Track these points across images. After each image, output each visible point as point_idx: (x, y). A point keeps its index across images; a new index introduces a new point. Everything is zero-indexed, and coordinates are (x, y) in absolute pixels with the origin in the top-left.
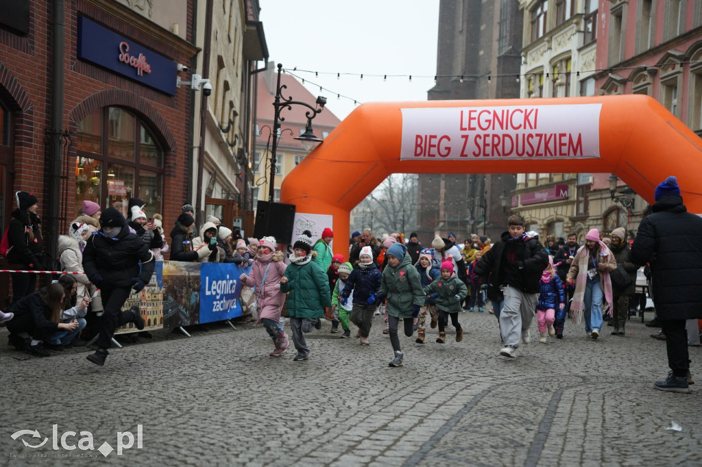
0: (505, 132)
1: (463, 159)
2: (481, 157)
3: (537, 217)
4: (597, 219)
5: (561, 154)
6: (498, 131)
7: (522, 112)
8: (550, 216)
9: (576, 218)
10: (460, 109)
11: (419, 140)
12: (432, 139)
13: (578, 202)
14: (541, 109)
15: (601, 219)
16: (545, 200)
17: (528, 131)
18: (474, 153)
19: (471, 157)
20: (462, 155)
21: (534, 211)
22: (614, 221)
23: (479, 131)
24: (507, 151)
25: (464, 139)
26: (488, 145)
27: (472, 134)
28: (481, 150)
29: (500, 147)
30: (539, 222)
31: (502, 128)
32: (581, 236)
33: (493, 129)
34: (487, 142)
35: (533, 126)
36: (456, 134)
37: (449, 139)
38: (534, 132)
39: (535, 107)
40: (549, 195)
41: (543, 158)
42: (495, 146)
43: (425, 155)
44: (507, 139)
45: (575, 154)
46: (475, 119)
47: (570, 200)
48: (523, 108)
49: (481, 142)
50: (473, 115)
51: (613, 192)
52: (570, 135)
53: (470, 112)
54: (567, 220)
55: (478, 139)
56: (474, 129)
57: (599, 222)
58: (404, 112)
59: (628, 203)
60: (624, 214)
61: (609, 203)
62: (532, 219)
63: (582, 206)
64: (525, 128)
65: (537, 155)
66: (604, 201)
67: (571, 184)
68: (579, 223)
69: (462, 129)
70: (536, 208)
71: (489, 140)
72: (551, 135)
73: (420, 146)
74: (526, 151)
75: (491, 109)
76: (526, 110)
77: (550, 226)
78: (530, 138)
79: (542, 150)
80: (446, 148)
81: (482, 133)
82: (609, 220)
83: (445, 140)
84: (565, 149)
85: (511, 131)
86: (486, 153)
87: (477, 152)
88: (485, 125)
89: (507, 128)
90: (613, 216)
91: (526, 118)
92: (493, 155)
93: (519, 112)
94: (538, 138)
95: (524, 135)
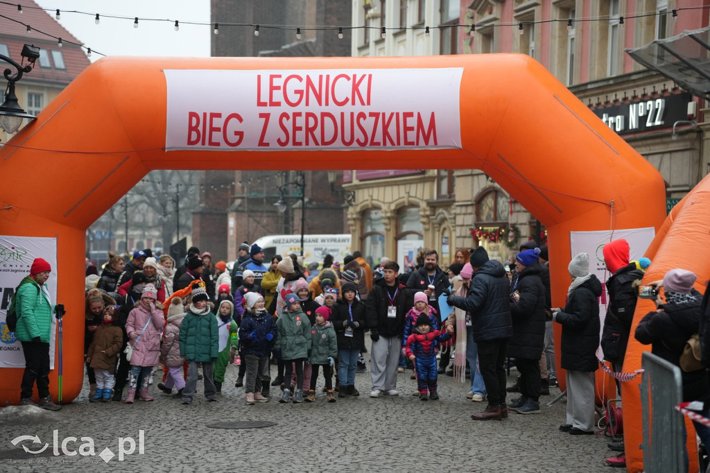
0: (324, 109)
1: (263, 149)
2: (290, 146)
3: (381, 199)
4: (467, 206)
5: (406, 143)
6: (314, 107)
7: (348, 78)
8: (399, 198)
9: (436, 202)
10: (255, 73)
11: (194, 120)
12: (214, 119)
13: (440, 178)
14: (376, 73)
15: (472, 205)
17: (358, 108)
18: (279, 141)
19: (274, 146)
20: (261, 143)
21: (376, 190)
22: (490, 209)
23: (285, 108)
24: (328, 138)
25: (264, 119)
26: (300, 129)
27: (275, 112)
28: (289, 136)
29: (317, 132)
30: (384, 207)
31: (320, 104)
32: (445, 229)
33: (307, 104)
34: (298, 125)
35: (365, 101)
36: (251, 113)
37: (241, 120)
38: (366, 110)
39: (367, 72)
41: (381, 148)
42: (310, 130)
43: (203, 143)
44: (327, 119)
45: (427, 142)
46: (278, 88)
48: (350, 73)
49: (288, 124)
50: (277, 82)
52: (419, 114)
53: (272, 77)
54: (423, 205)
55: (284, 119)
56: (278, 104)
57: (470, 210)
58: (170, 74)
60: (504, 199)
61: (483, 182)
62: (374, 202)
63: (445, 183)
64: (353, 103)
65: (373, 143)
66: (476, 178)
68: (441, 210)
69: (260, 104)
70: (378, 185)
71: (301, 122)
72: (392, 114)
73: (196, 129)
74: (355, 139)
75: (303, 73)
76: (355, 76)
77: (400, 213)
78: (362, 119)
79: (379, 137)
80: (236, 133)
81: (290, 111)
82: (484, 208)
83: (234, 121)
84: (412, 136)
85: (333, 109)
86: (297, 140)
87: (283, 140)
88: (294, 98)
89: (327, 104)
90: (489, 201)
91: (355, 88)
92: (307, 143)
93: (344, 79)
94: (374, 118)
95: (352, 114)
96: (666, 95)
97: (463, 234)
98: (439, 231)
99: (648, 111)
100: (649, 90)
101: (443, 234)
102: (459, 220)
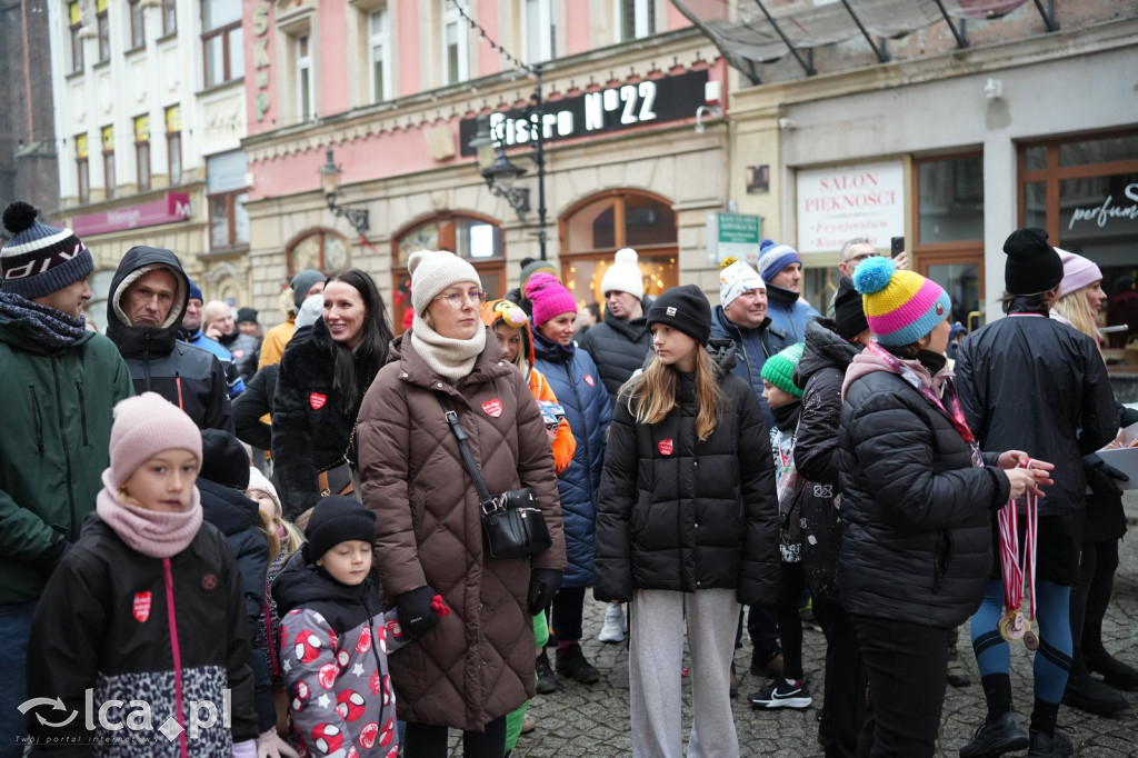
4: (271, 255)
9: (208, 256)
13: (212, 225)
15: (281, 254)
16: (133, 224)
21: (105, 247)
22: (312, 257)
32: (227, 288)
40: (142, 215)
47: (195, 221)
51: (330, 195)
54: (191, 259)
57: (277, 260)
59: (358, 219)
60: (338, 242)
61: (301, 223)
63: (221, 232)
66: (286, 218)
67: (195, 191)
82: (300, 256)
90: (310, 248)
96: (656, 77)
97: (267, 291)
98: (217, 291)
99: (622, 104)
100: (622, 73)
101: (224, 293)
102: (258, 274)
